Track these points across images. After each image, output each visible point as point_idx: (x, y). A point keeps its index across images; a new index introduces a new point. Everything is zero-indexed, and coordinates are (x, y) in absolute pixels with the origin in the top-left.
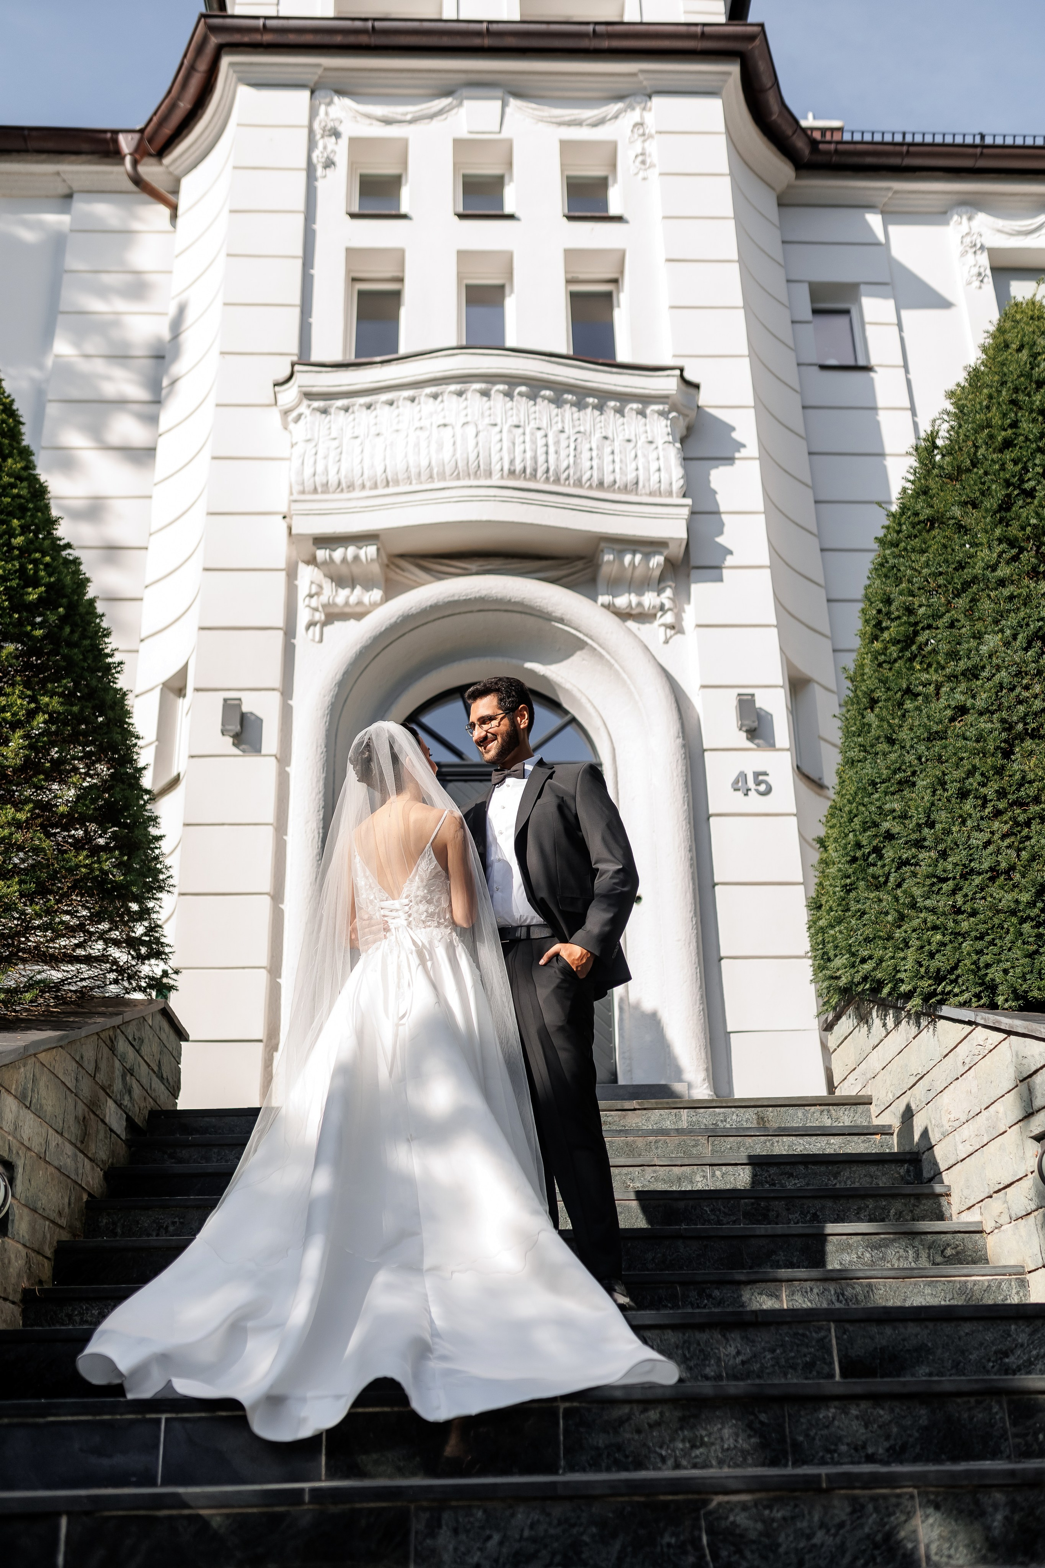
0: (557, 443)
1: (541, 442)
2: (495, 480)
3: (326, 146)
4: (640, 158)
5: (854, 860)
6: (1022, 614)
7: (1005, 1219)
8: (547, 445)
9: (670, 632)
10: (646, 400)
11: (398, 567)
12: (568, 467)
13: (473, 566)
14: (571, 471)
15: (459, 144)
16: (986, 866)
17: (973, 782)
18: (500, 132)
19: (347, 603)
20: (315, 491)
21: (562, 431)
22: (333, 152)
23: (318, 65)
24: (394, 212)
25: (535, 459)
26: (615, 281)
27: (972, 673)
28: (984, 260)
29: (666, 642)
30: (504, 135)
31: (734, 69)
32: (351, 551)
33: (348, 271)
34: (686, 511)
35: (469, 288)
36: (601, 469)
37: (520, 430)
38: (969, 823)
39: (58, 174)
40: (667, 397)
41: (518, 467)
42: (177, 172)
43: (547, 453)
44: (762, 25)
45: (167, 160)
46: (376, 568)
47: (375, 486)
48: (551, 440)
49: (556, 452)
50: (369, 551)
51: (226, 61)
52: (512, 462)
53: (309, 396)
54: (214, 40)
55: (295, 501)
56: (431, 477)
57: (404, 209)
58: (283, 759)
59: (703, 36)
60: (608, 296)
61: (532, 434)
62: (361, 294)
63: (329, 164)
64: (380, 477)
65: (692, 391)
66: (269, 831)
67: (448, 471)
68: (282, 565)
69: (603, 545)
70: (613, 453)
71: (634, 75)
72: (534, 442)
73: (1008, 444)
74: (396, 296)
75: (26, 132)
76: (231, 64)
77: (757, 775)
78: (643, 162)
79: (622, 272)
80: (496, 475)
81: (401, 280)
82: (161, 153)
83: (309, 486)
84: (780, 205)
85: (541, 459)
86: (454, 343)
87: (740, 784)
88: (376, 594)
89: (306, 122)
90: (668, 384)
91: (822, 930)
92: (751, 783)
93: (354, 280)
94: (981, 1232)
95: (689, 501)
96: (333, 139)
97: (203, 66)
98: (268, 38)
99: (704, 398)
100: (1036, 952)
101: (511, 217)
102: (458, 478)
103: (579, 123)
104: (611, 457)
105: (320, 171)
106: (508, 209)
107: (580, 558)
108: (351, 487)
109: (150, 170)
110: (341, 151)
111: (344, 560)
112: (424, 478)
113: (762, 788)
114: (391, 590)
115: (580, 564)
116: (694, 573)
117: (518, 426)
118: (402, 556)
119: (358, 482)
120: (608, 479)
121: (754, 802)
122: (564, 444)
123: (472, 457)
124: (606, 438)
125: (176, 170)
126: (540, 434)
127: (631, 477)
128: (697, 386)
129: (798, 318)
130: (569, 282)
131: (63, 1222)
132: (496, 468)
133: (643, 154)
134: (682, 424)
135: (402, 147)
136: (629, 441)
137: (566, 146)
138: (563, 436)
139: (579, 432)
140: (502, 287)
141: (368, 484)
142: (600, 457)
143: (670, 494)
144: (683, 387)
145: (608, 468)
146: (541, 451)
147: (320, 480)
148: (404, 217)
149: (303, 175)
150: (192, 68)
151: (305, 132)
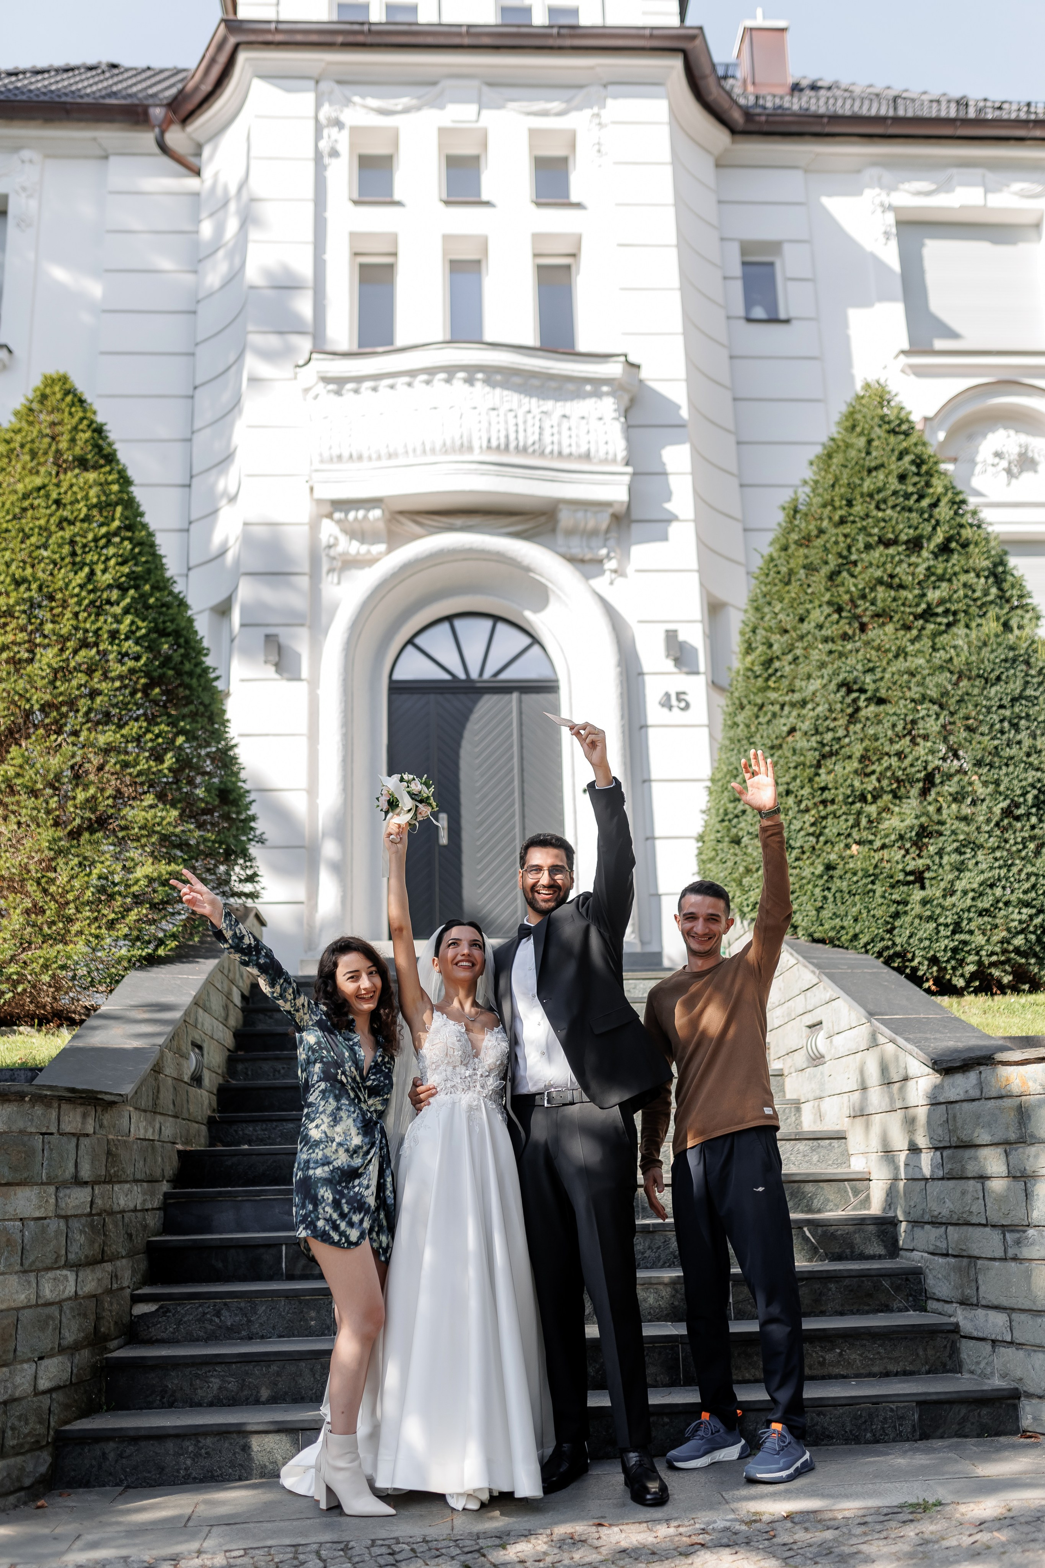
0: (525, 422)
1: (512, 421)
2: (477, 456)
3: (331, 134)
4: (597, 147)
5: (723, 821)
6: (835, 666)
7: (793, 1070)
8: (517, 425)
9: (614, 575)
10: (597, 381)
11: (398, 521)
12: (534, 444)
13: (458, 521)
14: (537, 446)
15: (443, 132)
16: (798, 845)
17: (793, 786)
18: (477, 121)
19: (358, 553)
20: (331, 459)
21: (529, 412)
22: (336, 141)
23: (321, 60)
24: (388, 199)
25: (507, 437)
26: (573, 255)
27: (804, 703)
28: (890, 218)
29: (611, 583)
30: (480, 124)
31: (677, 64)
32: (361, 514)
33: (351, 247)
34: (626, 479)
35: (452, 262)
36: (560, 443)
37: (495, 413)
38: (790, 813)
39: (95, 139)
40: (613, 380)
41: (494, 443)
42: (201, 139)
43: (517, 432)
44: (701, 28)
45: (190, 129)
46: (381, 525)
47: (379, 458)
48: (520, 421)
49: (525, 431)
50: (376, 513)
51: (242, 57)
52: (489, 441)
53: (326, 380)
54: (232, 40)
55: (316, 471)
56: (424, 452)
57: (397, 197)
58: (314, 683)
59: (652, 36)
60: (568, 267)
61: (505, 415)
62: (362, 266)
63: (334, 153)
64: (384, 452)
65: (635, 370)
66: (304, 741)
67: (438, 447)
68: (306, 519)
69: (561, 506)
70: (570, 429)
71: (591, 68)
72: (506, 422)
73: (842, 521)
74: (390, 269)
75: (68, 106)
76: (247, 60)
77: (678, 694)
78: (599, 151)
79: (579, 248)
80: (477, 450)
81: (395, 254)
82: (185, 121)
83: (326, 455)
84: (718, 165)
85: (512, 437)
86: (440, 338)
87: (666, 703)
88: (382, 547)
89: (312, 113)
90: (614, 369)
91: (703, 862)
92: (674, 702)
93: (356, 254)
94: (782, 1075)
95: (629, 469)
96: (336, 129)
97: (223, 59)
98: (279, 38)
99: (644, 374)
100: (822, 907)
101: (487, 204)
102: (446, 453)
103: (545, 114)
104: (568, 433)
105: (326, 160)
106: (485, 197)
107: (543, 513)
108: (360, 458)
109: (175, 137)
110: (342, 140)
111: (356, 519)
112: (419, 451)
113: (683, 705)
114: (394, 540)
115: (543, 519)
116: (634, 527)
117: (494, 409)
118: (401, 513)
119: (366, 455)
120: (566, 451)
121: (676, 716)
122: (530, 422)
123: (457, 438)
124: (564, 416)
125: (200, 137)
126: (512, 414)
127: (583, 449)
128: (638, 367)
129: (729, 274)
130: (536, 255)
131: (220, 1071)
132: (476, 444)
133: (599, 144)
134: (626, 398)
135: (394, 136)
136: (583, 418)
137: (534, 133)
138: (530, 416)
139: (543, 412)
140: (478, 262)
141: (374, 456)
142: (559, 433)
143: (614, 460)
144: (628, 368)
145: (565, 442)
146: (512, 429)
147: (335, 452)
148: (398, 204)
149: (311, 166)
150: (213, 61)
151: (312, 123)
